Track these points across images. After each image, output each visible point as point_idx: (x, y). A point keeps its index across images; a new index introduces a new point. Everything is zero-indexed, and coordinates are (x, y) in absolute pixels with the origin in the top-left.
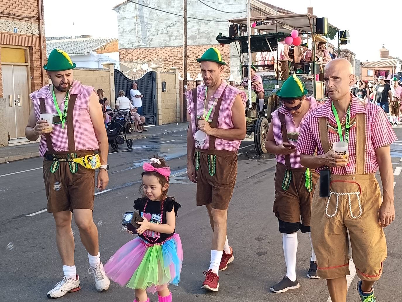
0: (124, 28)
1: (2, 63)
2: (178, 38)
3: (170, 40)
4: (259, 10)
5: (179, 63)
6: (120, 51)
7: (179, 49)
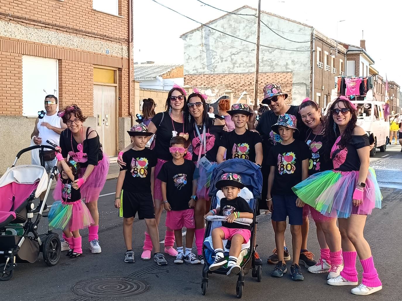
0: (190, 55)
1: (94, 83)
2: (242, 65)
3: (234, 68)
4: (322, 41)
5: (241, 89)
6: (185, 77)
7: (242, 76)
